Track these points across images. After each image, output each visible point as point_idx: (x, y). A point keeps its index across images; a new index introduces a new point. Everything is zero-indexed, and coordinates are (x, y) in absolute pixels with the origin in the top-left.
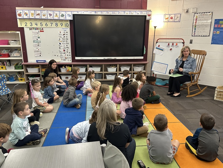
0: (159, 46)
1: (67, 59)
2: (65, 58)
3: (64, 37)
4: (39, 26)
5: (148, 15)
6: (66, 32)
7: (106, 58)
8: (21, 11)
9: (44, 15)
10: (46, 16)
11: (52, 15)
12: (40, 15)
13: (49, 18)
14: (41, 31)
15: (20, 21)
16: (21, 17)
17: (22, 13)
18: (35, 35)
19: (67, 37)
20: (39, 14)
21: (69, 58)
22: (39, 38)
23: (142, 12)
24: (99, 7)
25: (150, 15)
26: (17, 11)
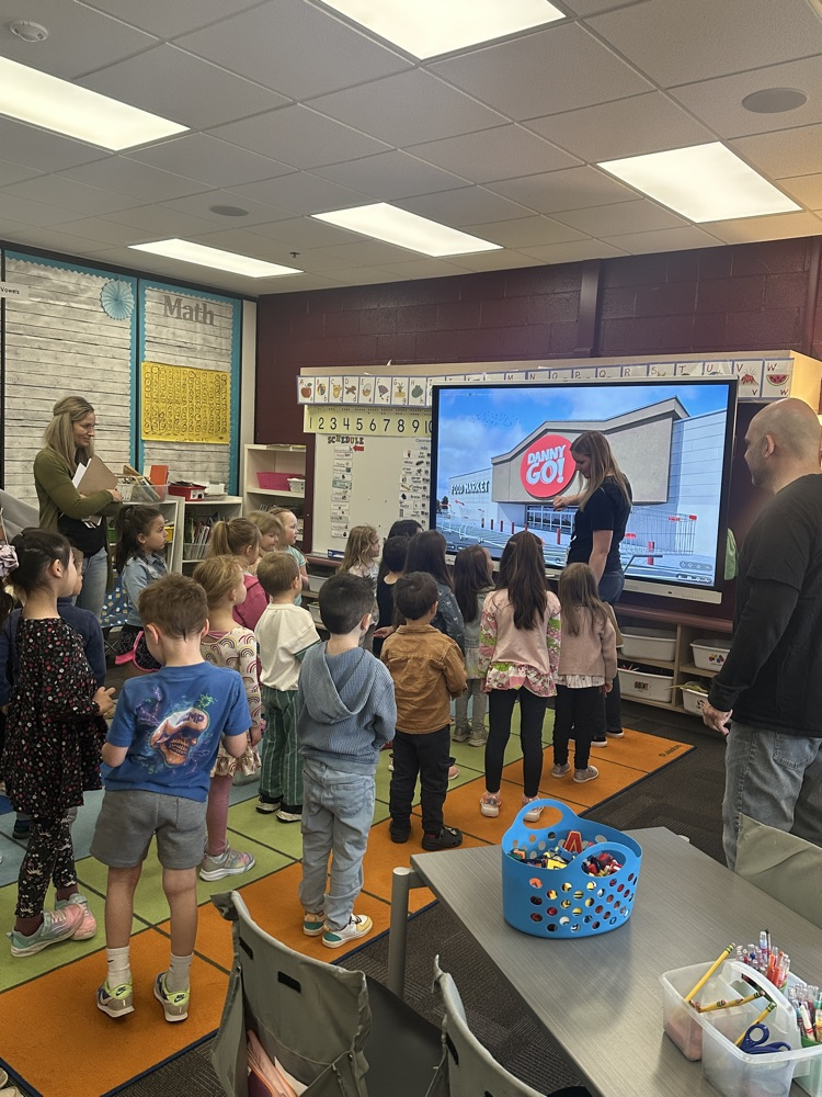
3: (419, 471)
4: (352, 431)
5: (771, 378)
6: (425, 453)
8: (311, 380)
9: (366, 392)
10: (371, 395)
11: (387, 391)
12: (356, 392)
13: (379, 401)
14: (356, 448)
15: (311, 413)
16: (308, 400)
17: (312, 387)
18: (340, 462)
19: (426, 472)
20: (352, 390)
22: (348, 470)
23: (740, 363)
24: (589, 350)
25: (784, 377)
26: (299, 379)
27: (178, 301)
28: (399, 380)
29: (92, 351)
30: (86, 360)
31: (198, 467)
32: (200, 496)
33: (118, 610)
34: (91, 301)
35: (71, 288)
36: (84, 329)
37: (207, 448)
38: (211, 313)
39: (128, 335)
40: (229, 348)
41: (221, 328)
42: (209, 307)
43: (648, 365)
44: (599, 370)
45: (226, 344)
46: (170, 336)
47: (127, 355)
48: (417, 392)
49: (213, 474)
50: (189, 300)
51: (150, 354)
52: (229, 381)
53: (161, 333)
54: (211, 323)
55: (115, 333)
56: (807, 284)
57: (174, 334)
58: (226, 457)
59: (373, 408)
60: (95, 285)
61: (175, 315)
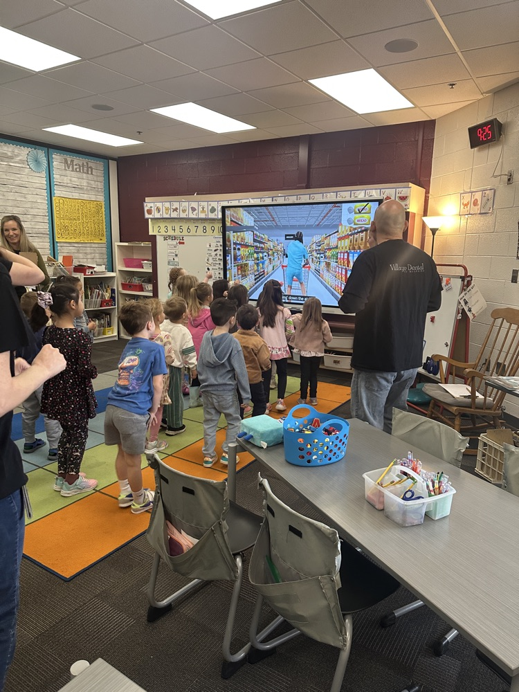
3: (216, 255)
4: (177, 233)
5: (400, 197)
6: (219, 245)
8: (152, 205)
9: (184, 211)
10: (187, 213)
11: (195, 210)
12: (178, 211)
13: (191, 216)
14: (180, 243)
15: (153, 224)
16: (151, 216)
17: (153, 209)
18: (171, 251)
19: (220, 255)
20: (176, 210)
22: (176, 255)
23: (384, 190)
24: (304, 185)
25: (406, 197)
26: (145, 204)
27: (72, 161)
28: (202, 203)
29: (24, 191)
30: (21, 196)
31: (89, 256)
32: (92, 273)
34: (21, 162)
35: (9, 154)
36: (18, 178)
37: (93, 245)
38: (91, 167)
39: (44, 181)
40: (103, 187)
41: (97, 176)
42: (90, 164)
43: (337, 192)
44: (311, 195)
45: (101, 185)
46: (69, 182)
47: (45, 193)
48: (213, 210)
49: (98, 260)
50: (78, 160)
51: (57, 192)
52: (103, 207)
53: (63, 180)
54: (92, 174)
55: (37, 180)
56: (417, 148)
57: (70, 180)
58: (104, 250)
59: (188, 220)
60: (23, 152)
61: (71, 169)
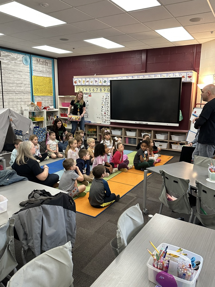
0: (195, 112)
1: (107, 121)
2: (105, 120)
3: (106, 101)
4: (88, 91)
5: (188, 76)
6: (107, 96)
7: (138, 122)
8: (77, 79)
9: (92, 82)
10: (93, 83)
11: (97, 81)
12: (89, 82)
13: (95, 84)
14: (89, 96)
15: (76, 87)
16: (76, 84)
17: (77, 81)
19: (108, 101)
20: (88, 81)
21: (108, 120)
22: (88, 101)
23: (181, 73)
24: (144, 70)
25: (191, 76)
26: (74, 79)
27: (40, 60)
28: (100, 79)
29: (21, 73)
30: (20, 76)
31: (46, 102)
32: (49, 109)
33: (43, 137)
34: (20, 61)
35: (16, 58)
36: (19, 68)
37: (48, 97)
38: (47, 63)
39: (29, 69)
40: (52, 71)
41: (50, 66)
42: (47, 61)
43: (161, 74)
44: (150, 75)
45: (51, 70)
46: (38, 69)
47: (29, 74)
48: (105, 82)
49: (50, 103)
50: (42, 59)
51: (34, 74)
52: (52, 80)
53: (36, 68)
54: (47, 65)
55: (26, 69)
56: (194, 55)
57: (39, 68)
58: (52, 99)
60: (20, 56)
61: (39, 63)
